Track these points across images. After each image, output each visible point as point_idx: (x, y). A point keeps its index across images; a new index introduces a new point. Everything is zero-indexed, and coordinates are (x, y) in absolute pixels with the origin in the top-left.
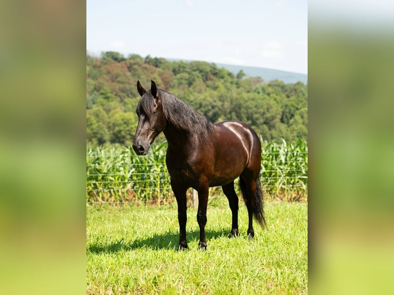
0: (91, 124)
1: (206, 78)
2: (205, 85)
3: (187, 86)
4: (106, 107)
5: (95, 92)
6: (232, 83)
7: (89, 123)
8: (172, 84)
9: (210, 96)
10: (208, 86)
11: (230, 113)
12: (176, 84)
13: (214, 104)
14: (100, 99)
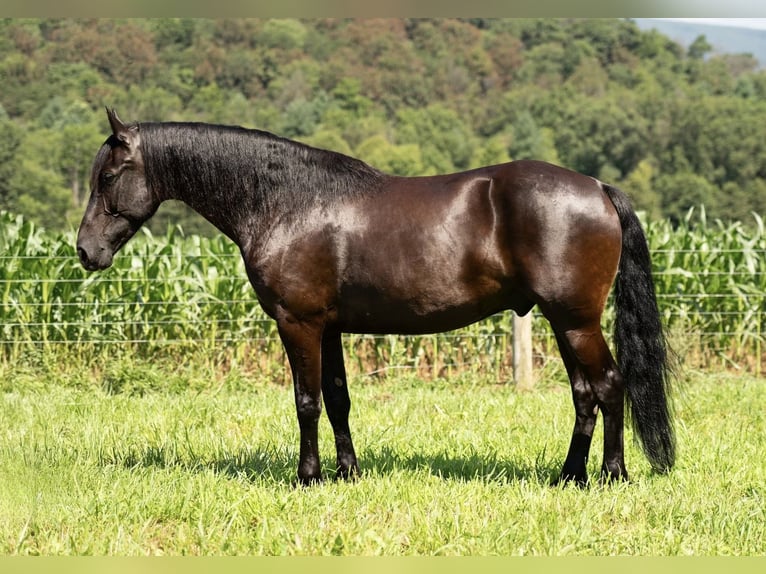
1: (610, 56)
2: (605, 76)
3: (558, 77)
4: (348, 132)
5: (322, 92)
6: (675, 69)
8: (520, 73)
9: (618, 104)
10: (612, 78)
11: (671, 147)
12: (531, 73)
13: (629, 123)
14: (336, 110)
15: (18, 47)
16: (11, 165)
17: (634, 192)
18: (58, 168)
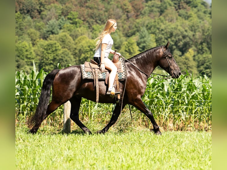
0: (56, 50)
1: (179, 6)
2: (177, 14)
3: (158, 14)
4: (73, 33)
5: (63, 17)
6: (205, 12)
7: (54, 49)
8: (143, 12)
9: (181, 26)
10: (180, 15)
11: (201, 43)
12: (147, 12)
13: (185, 33)
14: (68, 24)
17: (186, 61)
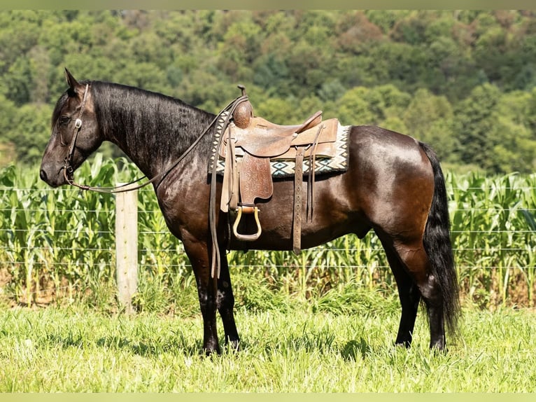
15: (498, 21)
16: (489, 121)
18: (527, 123)
